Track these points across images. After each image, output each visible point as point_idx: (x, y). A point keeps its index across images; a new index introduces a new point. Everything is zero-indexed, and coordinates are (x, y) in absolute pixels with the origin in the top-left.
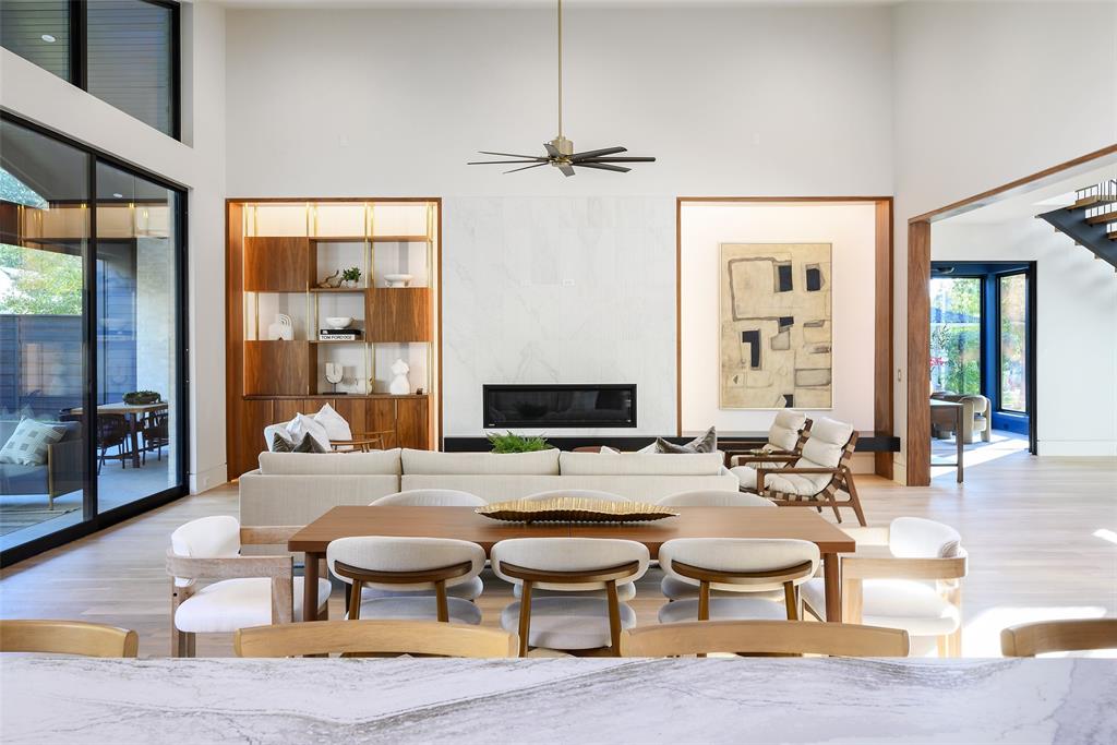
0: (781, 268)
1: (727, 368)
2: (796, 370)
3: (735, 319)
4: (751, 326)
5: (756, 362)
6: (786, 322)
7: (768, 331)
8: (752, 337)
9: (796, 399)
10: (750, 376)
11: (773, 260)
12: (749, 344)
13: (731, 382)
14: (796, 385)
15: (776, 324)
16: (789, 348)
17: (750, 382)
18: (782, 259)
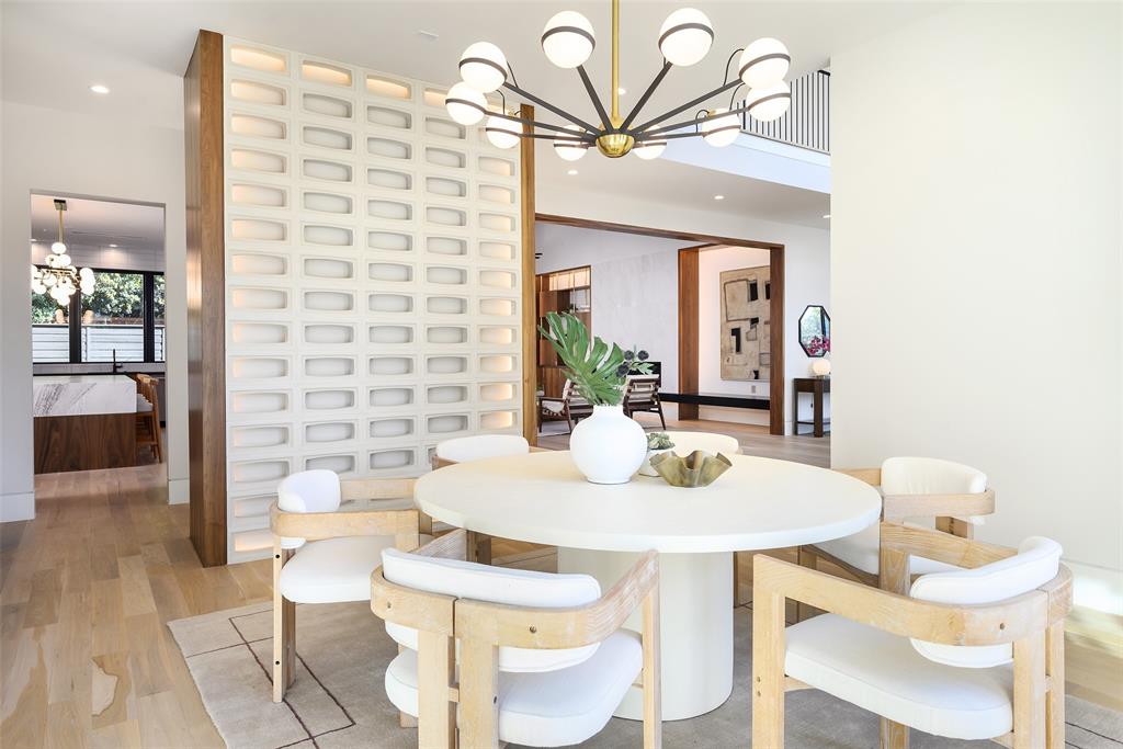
0: (751, 285)
1: (723, 352)
2: (761, 354)
3: (728, 321)
4: (735, 325)
5: (738, 349)
6: (755, 321)
7: (745, 327)
8: (736, 332)
9: (761, 374)
10: (734, 356)
11: (747, 280)
12: (734, 337)
13: (726, 363)
14: (761, 364)
15: (748, 323)
16: (756, 339)
17: (735, 362)
18: (752, 278)
